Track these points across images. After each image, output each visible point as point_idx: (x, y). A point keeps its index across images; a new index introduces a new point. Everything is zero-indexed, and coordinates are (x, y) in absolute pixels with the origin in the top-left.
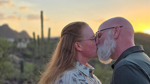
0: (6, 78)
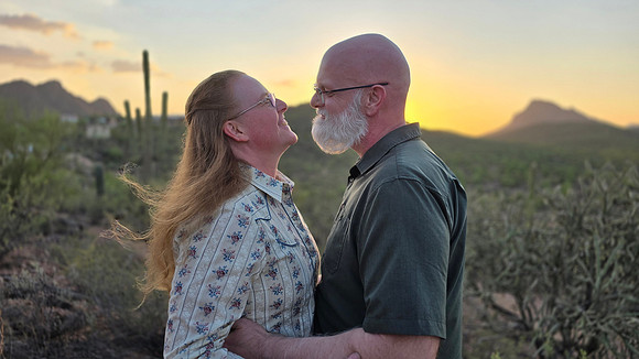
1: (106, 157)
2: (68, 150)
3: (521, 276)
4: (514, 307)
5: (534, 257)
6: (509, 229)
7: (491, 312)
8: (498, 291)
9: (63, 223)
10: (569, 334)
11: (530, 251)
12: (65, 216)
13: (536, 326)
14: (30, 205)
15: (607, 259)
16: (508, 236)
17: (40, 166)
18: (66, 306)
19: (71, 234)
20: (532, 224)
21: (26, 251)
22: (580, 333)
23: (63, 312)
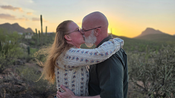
0: (18, 58)
1: (30, 44)
2: (20, 42)
3: (145, 76)
4: (142, 85)
5: (148, 71)
6: (141, 63)
7: (136, 86)
8: (138, 80)
9: (19, 62)
10: (158, 92)
11: (147, 69)
12: (19, 60)
13: (149, 90)
14: (10, 57)
15: (168, 72)
16: (141, 65)
17: (13, 46)
18: (20, 85)
19: (21, 65)
20: (147, 62)
21: (9, 70)
22: (161, 92)
23: (19, 86)
